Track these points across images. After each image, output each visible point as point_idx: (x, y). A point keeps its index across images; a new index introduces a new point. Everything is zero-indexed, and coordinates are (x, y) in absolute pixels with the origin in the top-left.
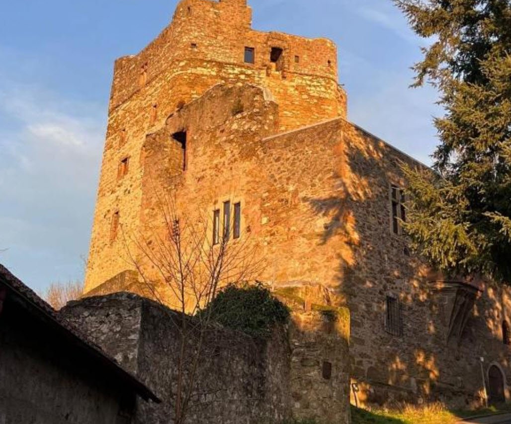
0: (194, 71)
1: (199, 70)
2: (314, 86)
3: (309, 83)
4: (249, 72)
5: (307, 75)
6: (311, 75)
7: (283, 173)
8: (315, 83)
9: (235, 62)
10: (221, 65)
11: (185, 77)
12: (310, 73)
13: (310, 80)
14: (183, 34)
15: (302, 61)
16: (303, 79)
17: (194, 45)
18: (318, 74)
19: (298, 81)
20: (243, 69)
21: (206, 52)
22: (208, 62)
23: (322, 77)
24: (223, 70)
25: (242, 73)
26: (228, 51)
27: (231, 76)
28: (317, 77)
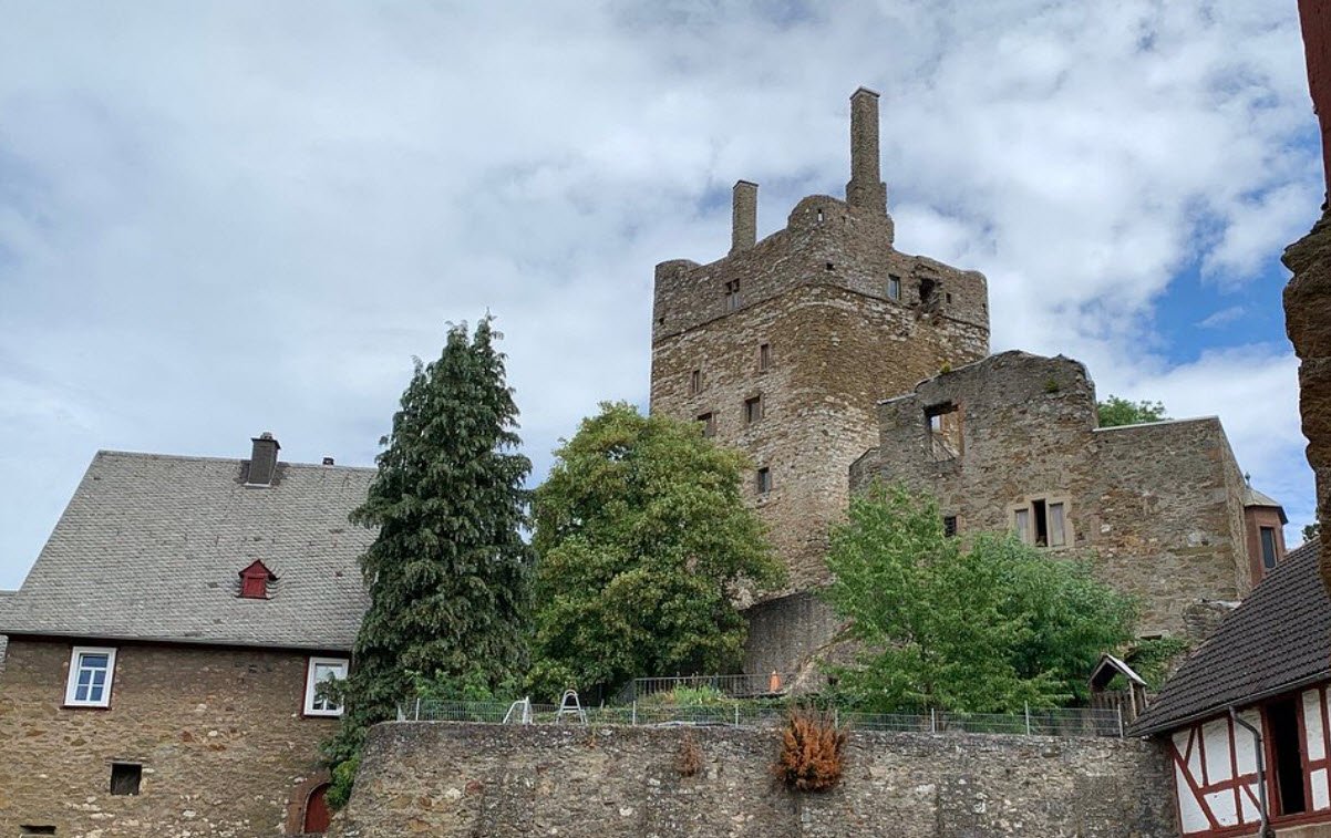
0: (831, 303)
1: (839, 303)
2: (969, 338)
3: (962, 332)
4: (896, 311)
5: (961, 322)
6: (965, 323)
7: (1132, 475)
8: (969, 334)
9: (879, 295)
10: (863, 296)
11: (823, 311)
12: (965, 319)
13: (964, 330)
14: (814, 248)
15: (954, 303)
16: (956, 327)
17: (830, 267)
18: (973, 322)
19: (950, 330)
20: (888, 307)
21: (846, 278)
22: (848, 291)
23: (977, 327)
24: (866, 306)
25: (887, 311)
26: (870, 278)
27: (876, 315)
28: (973, 325)
